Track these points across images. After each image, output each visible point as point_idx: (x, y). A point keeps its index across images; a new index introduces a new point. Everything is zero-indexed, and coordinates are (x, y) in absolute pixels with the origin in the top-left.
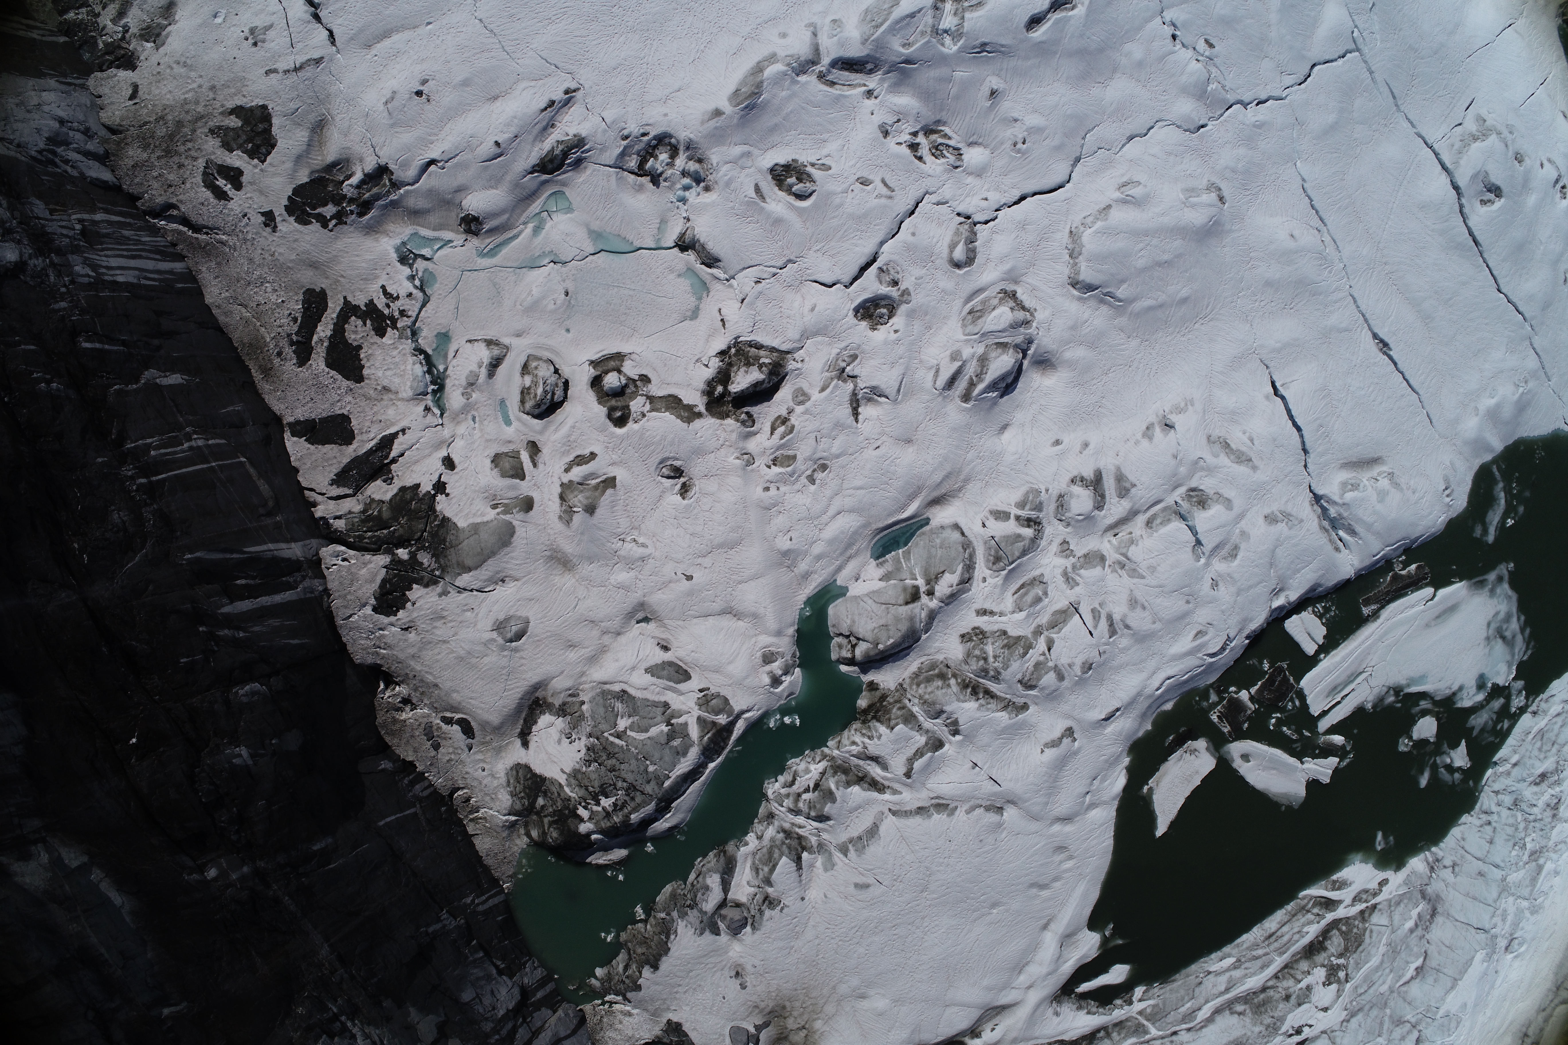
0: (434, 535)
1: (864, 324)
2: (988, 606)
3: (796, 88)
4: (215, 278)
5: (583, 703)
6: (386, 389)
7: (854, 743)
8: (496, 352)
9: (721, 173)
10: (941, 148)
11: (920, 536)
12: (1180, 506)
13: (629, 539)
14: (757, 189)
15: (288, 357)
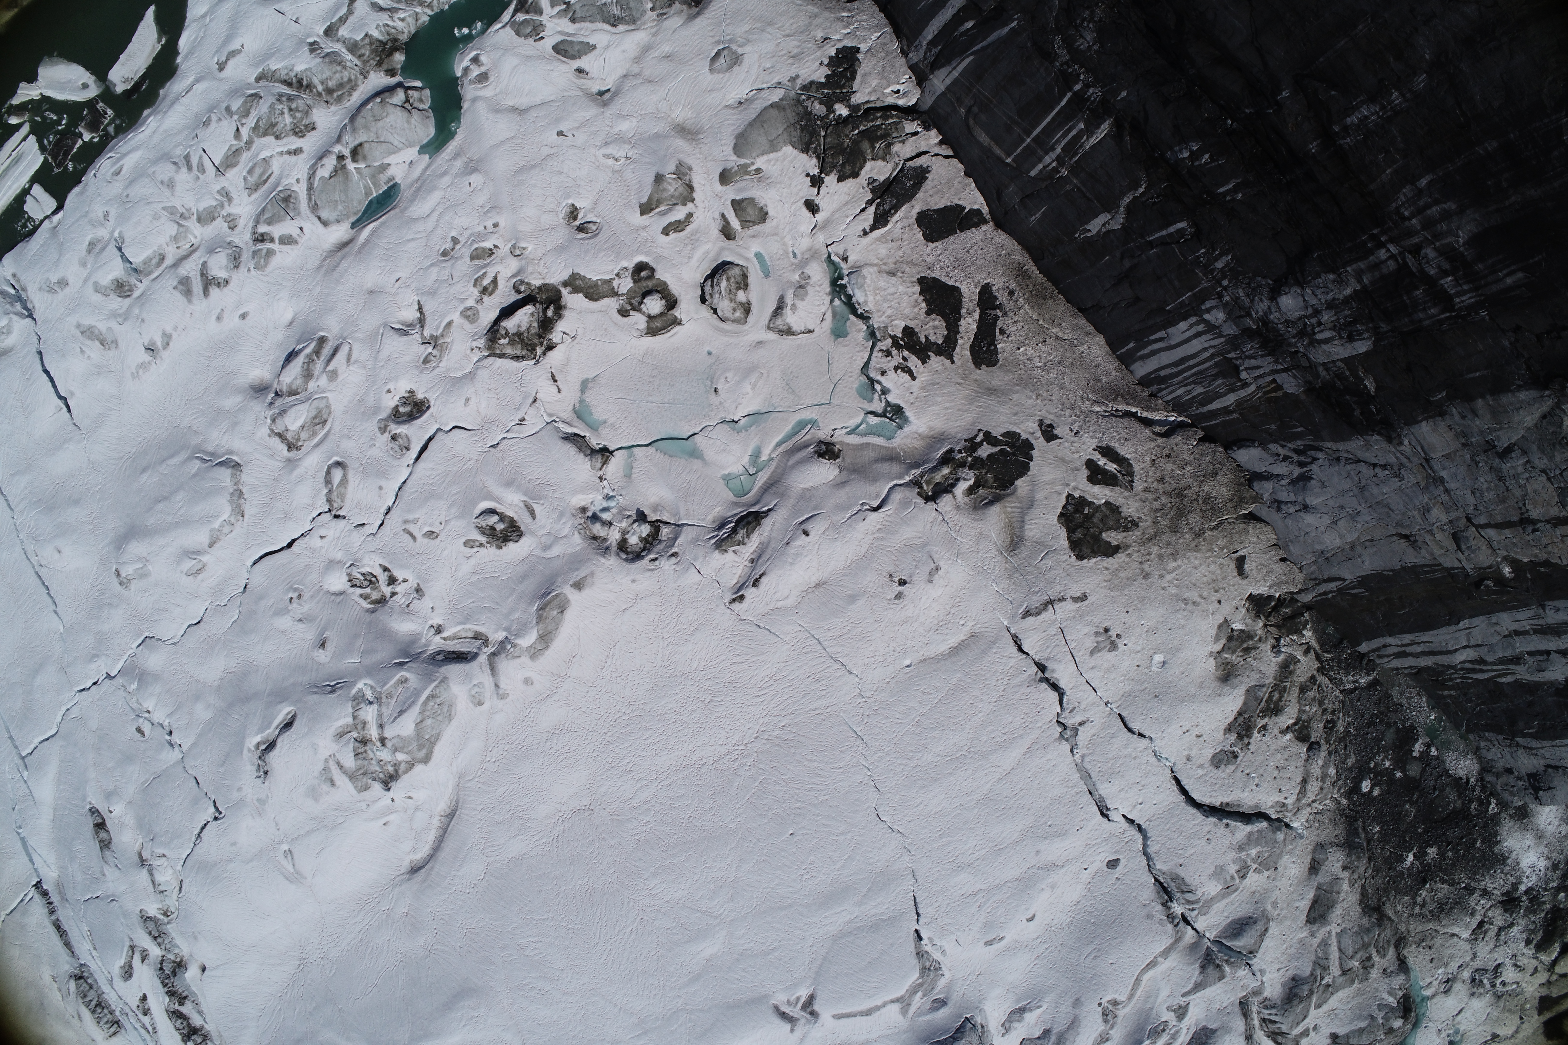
0: (814, 134)
1: (420, 396)
2: (294, 158)
3: (506, 624)
4: (1098, 366)
5: (653, 9)
6: (892, 274)
7: (402, 20)
8: (779, 322)
9: (570, 524)
10: (366, 583)
11: (358, 211)
12: (137, 280)
13: (623, 160)
14: (532, 514)
15: (1001, 292)
